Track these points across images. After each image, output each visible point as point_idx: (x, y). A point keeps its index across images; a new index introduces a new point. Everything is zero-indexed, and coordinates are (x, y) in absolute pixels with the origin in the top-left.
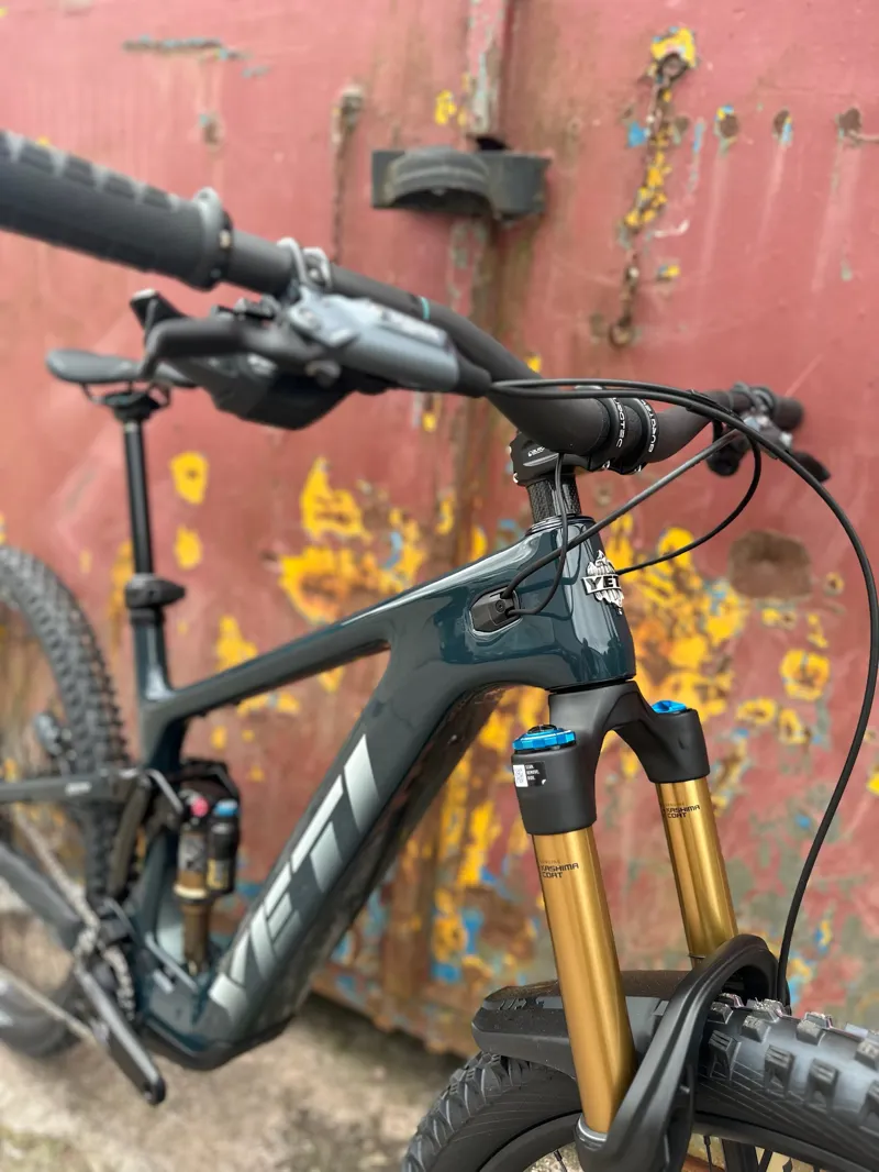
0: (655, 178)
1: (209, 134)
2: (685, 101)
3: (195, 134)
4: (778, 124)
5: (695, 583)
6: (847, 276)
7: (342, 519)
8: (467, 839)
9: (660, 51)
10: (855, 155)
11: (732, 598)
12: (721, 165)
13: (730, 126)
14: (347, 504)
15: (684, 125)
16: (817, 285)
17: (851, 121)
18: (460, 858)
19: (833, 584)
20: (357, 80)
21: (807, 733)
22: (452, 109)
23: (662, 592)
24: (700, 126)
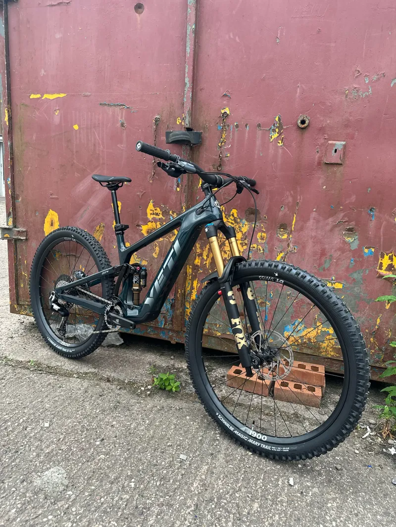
0: (224, 136)
1: (122, 125)
2: (228, 121)
3: (119, 125)
4: (246, 126)
5: (239, 220)
6: (261, 155)
7: (157, 214)
8: (192, 288)
9: (223, 112)
10: (260, 132)
11: (246, 223)
12: (236, 133)
13: (237, 126)
14: (158, 210)
15: (228, 126)
16: (256, 157)
17: (259, 125)
18: (191, 293)
19: (265, 217)
20: (158, 114)
21: (263, 250)
22: (180, 121)
23: (232, 223)
24: (231, 126)
